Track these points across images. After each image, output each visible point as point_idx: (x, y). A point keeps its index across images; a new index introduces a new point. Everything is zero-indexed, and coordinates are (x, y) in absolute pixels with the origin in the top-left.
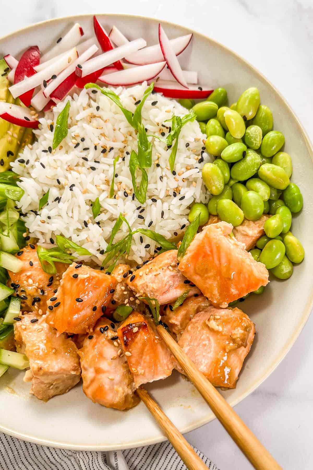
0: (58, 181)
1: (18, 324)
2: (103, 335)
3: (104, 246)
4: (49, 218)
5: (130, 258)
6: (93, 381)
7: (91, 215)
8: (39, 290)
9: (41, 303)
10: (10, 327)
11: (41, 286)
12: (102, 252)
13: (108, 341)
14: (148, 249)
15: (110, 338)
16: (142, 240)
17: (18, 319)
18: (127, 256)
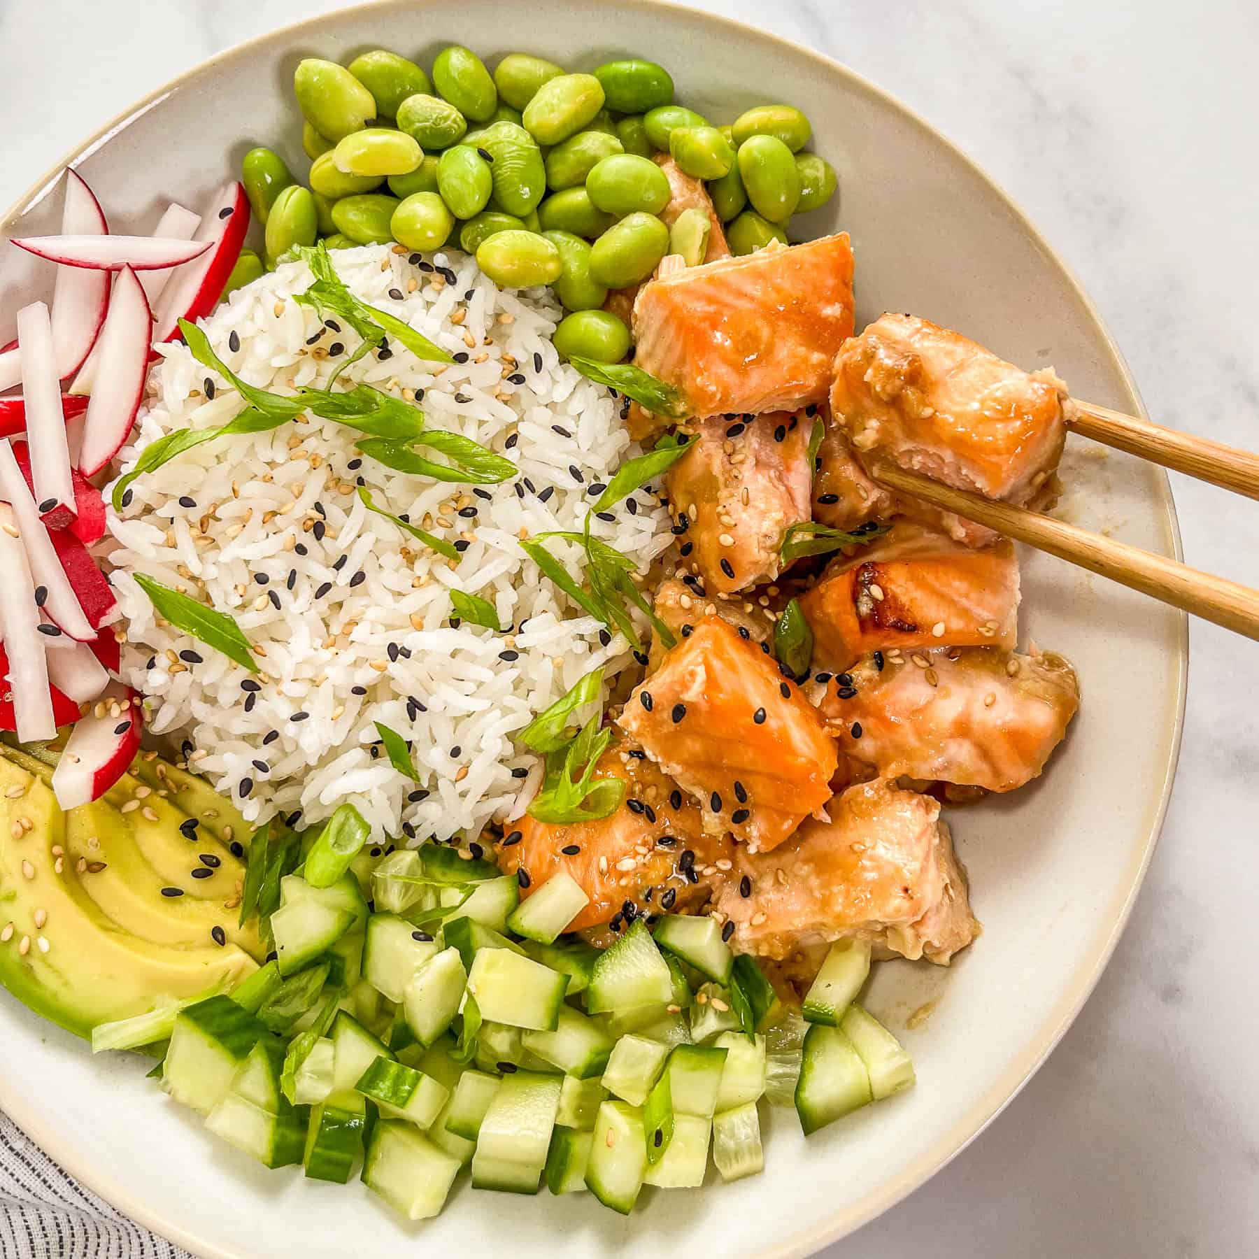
0: (358, 691)
1: (743, 933)
2: (860, 694)
3: (590, 626)
4: (456, 752)
5: (644, 569)
6: (984, 753)
7: (487, 633)
8: (659, 848)
9: (698, 853)
10: (740, 966)
11: (650, 839)
12: (605, 638)
13: (883, 680)
14: (639, 509)
15: (875, 674)
16: (608, 518)
17: (728, 930)
18: (634, 575)
